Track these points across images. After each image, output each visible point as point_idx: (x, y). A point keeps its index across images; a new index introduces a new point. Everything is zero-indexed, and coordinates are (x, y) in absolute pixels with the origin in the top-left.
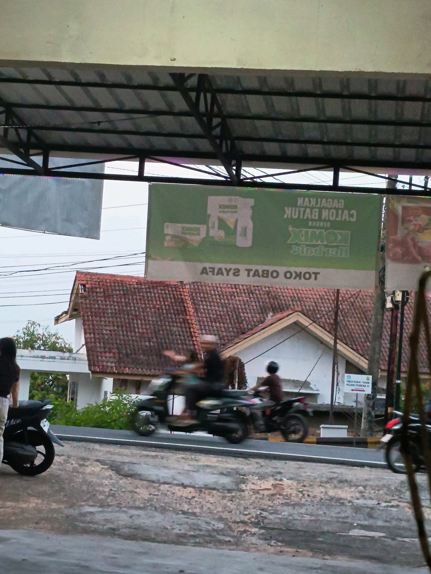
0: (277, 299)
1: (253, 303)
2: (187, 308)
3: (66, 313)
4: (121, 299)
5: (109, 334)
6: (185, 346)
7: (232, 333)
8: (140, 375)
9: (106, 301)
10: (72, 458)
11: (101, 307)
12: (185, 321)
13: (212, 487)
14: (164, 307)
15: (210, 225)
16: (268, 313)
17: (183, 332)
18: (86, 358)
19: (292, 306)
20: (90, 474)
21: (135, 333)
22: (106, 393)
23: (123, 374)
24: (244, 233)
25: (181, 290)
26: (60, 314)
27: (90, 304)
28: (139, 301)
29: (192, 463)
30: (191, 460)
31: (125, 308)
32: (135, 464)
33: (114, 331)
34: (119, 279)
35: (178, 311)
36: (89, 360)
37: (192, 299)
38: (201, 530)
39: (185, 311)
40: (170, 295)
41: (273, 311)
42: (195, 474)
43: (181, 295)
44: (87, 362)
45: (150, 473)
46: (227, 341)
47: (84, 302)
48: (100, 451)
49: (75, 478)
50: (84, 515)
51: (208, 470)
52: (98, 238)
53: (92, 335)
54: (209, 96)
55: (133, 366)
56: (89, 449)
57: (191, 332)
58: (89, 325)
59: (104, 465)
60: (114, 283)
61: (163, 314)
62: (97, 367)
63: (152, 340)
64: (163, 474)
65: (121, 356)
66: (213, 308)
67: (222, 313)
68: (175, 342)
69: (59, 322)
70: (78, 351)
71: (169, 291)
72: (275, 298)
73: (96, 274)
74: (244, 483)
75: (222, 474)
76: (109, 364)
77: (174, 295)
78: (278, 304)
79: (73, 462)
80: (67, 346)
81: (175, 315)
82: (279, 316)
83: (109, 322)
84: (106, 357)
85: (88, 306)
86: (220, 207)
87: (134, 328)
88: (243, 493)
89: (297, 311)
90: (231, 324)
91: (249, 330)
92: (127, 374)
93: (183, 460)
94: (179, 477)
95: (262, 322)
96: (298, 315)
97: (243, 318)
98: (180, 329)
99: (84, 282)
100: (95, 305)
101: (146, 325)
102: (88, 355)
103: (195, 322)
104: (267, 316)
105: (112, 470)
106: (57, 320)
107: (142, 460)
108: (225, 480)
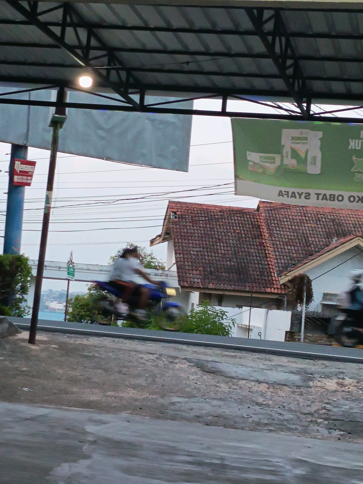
0: (341, 226)
1: (320, 230)
2: (262, 233)
3: (160, 236)
4: (206, 224)
5: (195, 254)
6: (261, 266)
7: (302, 255)
8: (222, 290)
9: (193, 227)
10: (164, 356)
11: (189, 231)
12: (261, 244)
13: (283, 383)
14: (243, 232)
15: (284, 154)
16: (333, 238)
17: (259, 253)
18: (176, 274)
19: (354, 232)
20: (178, 370)
21: (218, 253)
22: (193, 304)
23: (208, 289)
24: (314, 163)
25: (258, 217)
26: (155, 237)
27: (180, 229)
28: (221, 227)
29: (266, 362)
30: (266, 361)
31: (209, 232)
32: (217, 362)
33: (200, 252)
34: (204, 208)
35: (255, 235)
36: (179, 277)
37: (268, 225)
38: (273, 420)
39: (261, 235)
40: (248, 221)
41: (337, 236)
42: (269, 372)
43: (258, 222)
44: (177, 278)
45: (230, 370)
46: (297, 262)
47: (175, 227)
48: (187, 351)
49: (166, 373)
50: (173, 404)
51: (280, 369)
52: (186, 171)
53: (182, 255)
54: (283, 39)
55: (216, 282)
56: (178, 349)
57: (266, 254)
58: (179, 246)
59: (191, 363)
60: (201, 211)
61: (242, 238)
62: (185, 283)
63: (232, 260)
64: (241, 371)
65: (206, 273)
66: (285, 233)
67: (293, 237)
68: (252, 262)
69: (154, 244)
70: (169, 269)
71: (247, 218)
72: (339, 225)
73: (185, 203)
74: (311, 381)
75: (292, 372)
76: (196, 280)
77: (251, 222)
78: (342, 230)
79: (164, 359)
80: (160, 265)
81: (252, 239)
82: (342, 240)
83: (196, 244)
84: (193, 274)
85: (178, 230)
86: (293, 138)
87: (218, 249)
88: (310, 389)
89: (358, 236)
90: (301, 247)
91: (316, 252)
92: (211, 289)
93: (258, 360)
94: (254, 374)
95: (328, 246)
96: (359, 239)
97: (311, 242)
98: (256, 251)
99: (174, 210)
100: (184, 229)
101: (227, 247)
102: (178, 272)
103: (270, 244)
104: (332, 241)
105: (198, 367)
106: (152, 242)
107: (223, 359)
108: (295, 378)
